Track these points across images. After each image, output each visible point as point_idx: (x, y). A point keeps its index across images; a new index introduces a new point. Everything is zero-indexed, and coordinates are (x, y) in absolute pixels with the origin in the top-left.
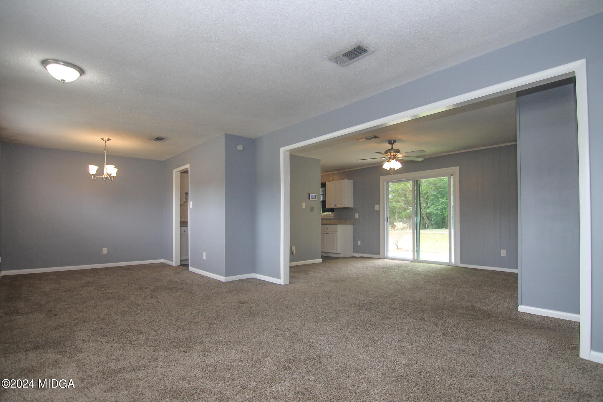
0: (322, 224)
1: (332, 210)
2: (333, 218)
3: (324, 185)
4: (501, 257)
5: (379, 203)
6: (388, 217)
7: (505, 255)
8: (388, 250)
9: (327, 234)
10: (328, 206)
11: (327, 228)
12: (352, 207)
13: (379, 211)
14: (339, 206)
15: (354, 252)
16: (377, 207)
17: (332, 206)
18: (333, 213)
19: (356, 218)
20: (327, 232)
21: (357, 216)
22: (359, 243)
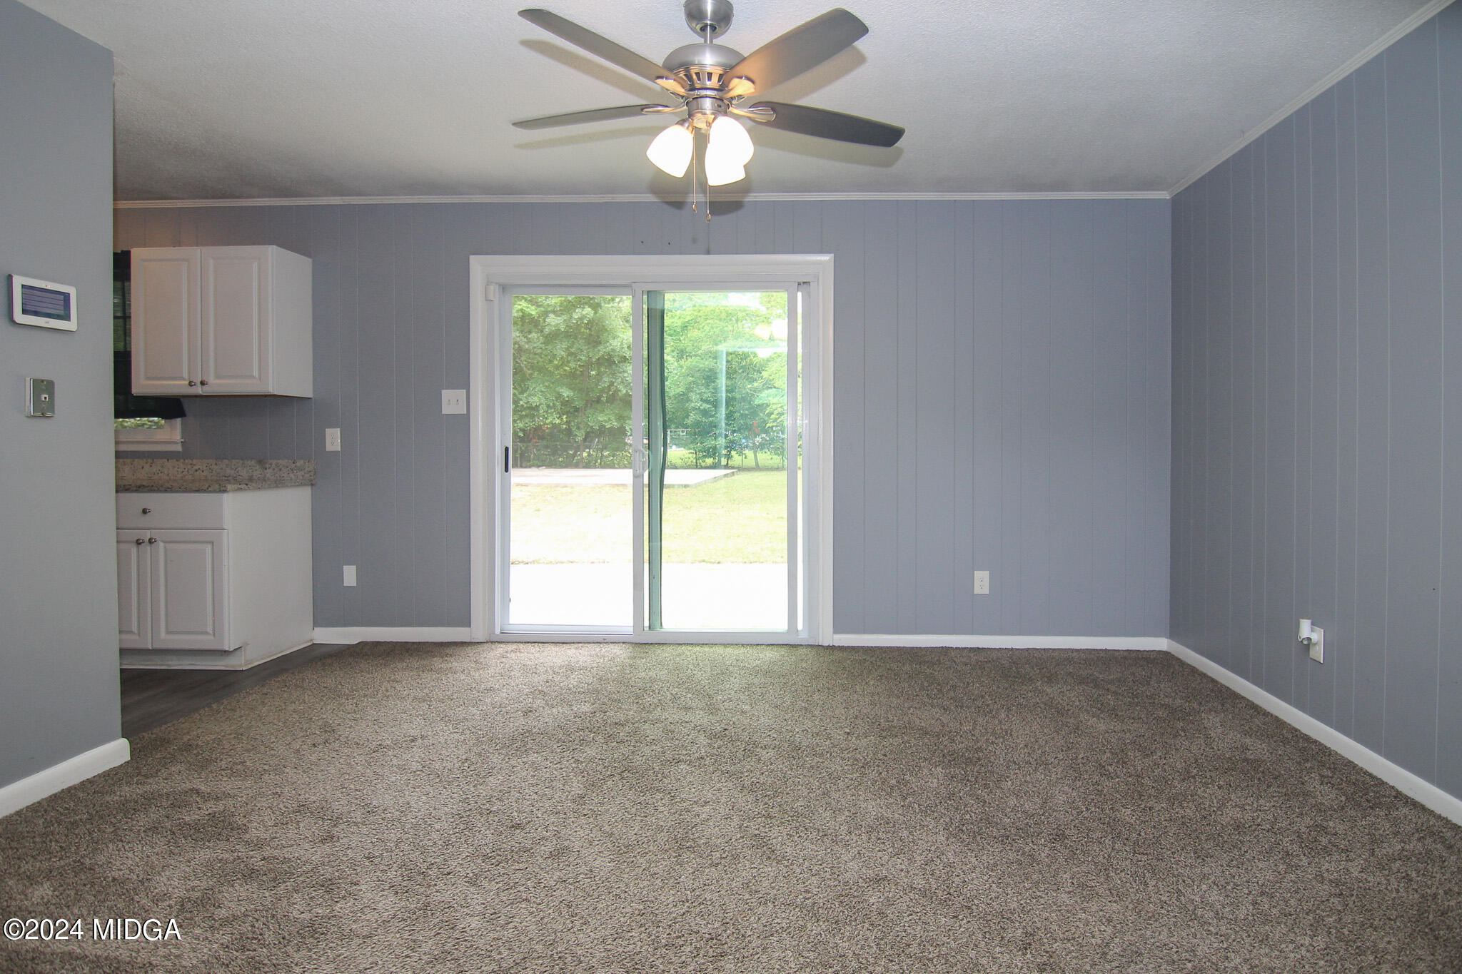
0: (121, 488)
1: (169, 407)
2: (179, 448)
3: (122, 265)
4: (974, 595)
5: (463, 382)
6: (507, 449)
7: (986, 591)
8: (506, 600)
9: (147, 548)
10: (141, 385)
11: (145, 511)
12: (307, 392)
13: (463, 421)
14: (218, 385)
15: (316, 624)
16: (451, 401)
17: (174, 386)
18: (179, 421)
19: (329, 448)
20: (147, 535)
21: (333, 439)
22: (350, 576)
